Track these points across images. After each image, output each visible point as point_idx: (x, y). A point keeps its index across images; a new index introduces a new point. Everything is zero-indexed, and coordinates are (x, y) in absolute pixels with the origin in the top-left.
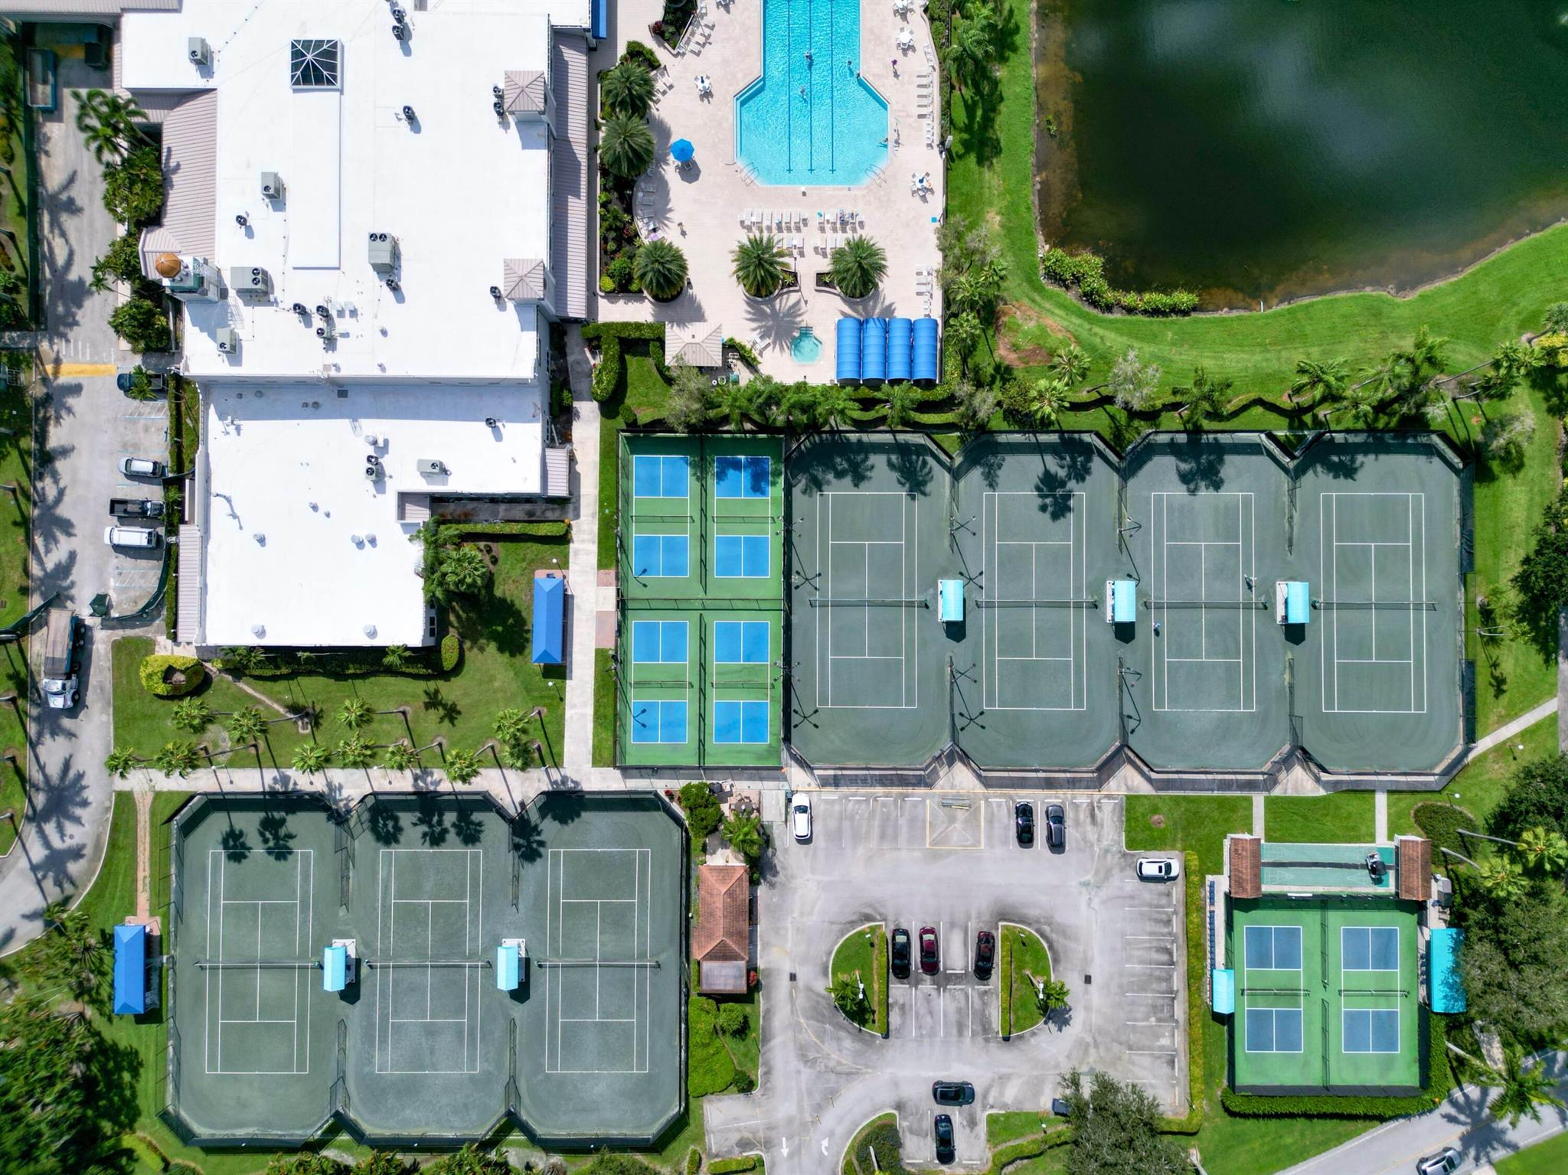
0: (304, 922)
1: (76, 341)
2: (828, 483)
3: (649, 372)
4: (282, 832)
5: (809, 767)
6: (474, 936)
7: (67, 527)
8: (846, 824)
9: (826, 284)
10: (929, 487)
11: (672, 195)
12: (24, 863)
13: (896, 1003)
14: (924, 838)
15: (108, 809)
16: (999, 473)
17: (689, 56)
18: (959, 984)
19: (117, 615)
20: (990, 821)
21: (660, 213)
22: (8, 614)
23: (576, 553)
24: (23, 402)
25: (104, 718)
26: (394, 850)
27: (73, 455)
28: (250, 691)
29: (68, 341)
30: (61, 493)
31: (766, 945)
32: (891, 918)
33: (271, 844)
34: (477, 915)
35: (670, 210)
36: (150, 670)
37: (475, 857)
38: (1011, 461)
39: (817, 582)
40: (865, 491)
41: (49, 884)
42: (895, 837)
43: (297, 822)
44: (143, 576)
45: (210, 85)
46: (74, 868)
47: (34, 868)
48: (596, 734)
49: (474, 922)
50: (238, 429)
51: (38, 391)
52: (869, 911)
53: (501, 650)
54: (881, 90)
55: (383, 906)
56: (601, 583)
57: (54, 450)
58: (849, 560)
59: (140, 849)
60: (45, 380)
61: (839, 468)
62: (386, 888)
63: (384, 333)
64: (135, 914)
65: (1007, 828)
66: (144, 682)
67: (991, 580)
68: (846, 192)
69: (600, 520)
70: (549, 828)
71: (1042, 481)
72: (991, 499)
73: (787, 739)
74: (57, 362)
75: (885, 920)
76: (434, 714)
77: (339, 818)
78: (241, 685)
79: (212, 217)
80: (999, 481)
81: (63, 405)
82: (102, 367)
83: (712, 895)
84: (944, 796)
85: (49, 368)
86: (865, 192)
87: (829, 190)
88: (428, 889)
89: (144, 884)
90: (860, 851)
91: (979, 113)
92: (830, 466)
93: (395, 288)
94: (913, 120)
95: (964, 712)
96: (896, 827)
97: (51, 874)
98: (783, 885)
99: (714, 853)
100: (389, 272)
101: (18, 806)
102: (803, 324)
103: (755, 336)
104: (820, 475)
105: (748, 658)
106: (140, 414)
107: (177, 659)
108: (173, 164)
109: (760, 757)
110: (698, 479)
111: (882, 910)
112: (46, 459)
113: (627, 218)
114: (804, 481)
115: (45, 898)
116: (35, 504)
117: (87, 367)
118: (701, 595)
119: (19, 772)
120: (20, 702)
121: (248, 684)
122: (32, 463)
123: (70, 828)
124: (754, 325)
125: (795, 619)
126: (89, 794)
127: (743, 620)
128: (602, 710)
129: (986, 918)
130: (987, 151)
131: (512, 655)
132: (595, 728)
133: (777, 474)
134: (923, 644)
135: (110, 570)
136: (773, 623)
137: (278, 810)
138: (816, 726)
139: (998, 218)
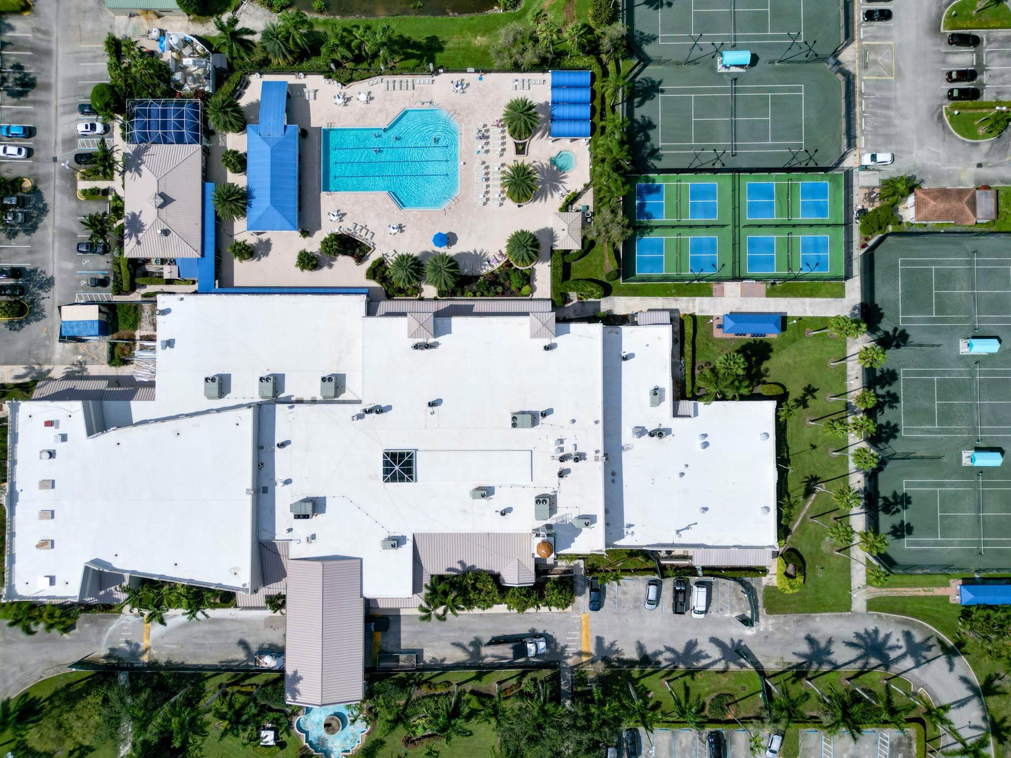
0: (952, 485)
1: (567, 641)
2: (652, 145)
3: (580, 264)
4: (892, 500)
5: (843, 156)
6: (959, 372)
7: (691, 645)
8: (880, 131)
9: (524, 148)
10: (657, 79)
11: (465, 251)
12: (916, 672)
13: (995, 98)
14: (888, 80)
15: (879, 616)
16: (646, 34)
17: (374, 240)
18: (982, 57)
19: (749, 612)
20: (876, 38)
21: (478, 258)
22: (750, 685)
23: (701, 311)
24: (608, 676)
25: (818, 619)
26: (903, 427)
27: (642, 642)
28: (797, 524)
29: (566, 646)
30: (668, 649)
31: (960, 183)
32: (939, 102)
33: (899, 507)
34: (945, 371)
35: (475, 251)
36: (788, 587)
37: (906, 373)
38: (638, 26)
39: (719, 152)
40: (659, 121)
41: (929, 655)
42: (888, 99)
43: (885, 490)
44: (723, 594)
45: (410, 537)
46: (918, 638)
47: (918, 665)
48: (823, 296)
49: (950, 373)
50: (630, 526)
51: (600, 667)
52: (936, 116)
53: (768, 358)
54: (396, 114)
55: (940, 433)
56: (722, 294)
57: (640, 655)
58: (705, 132)
59: (905, 594)
60: (593, 662)
61: (643, 138)
62: (928, 431)
63: (574, 421)
64: (948, 597)
65: (880, 28)
66: (796, 591)
67: (717, 38)
68: (463, 136)
69: (680, 296)
70: (886, 326)
71: (651, 6)
72: (663, 39)
73: (826, 170)
74: (580, 654)
75: (941, 106)
76: (811, 402)
77: (882, 464)
78: (794, 529)
79: (497, 535)
80: (651, 34)
81: (609, 649)
82: (584, 623)
83: (935, 211)
84: (861, 68)
85: (585, 659)
86: (463, 124)
87: (461, 148)
88: (928, 404)
89: (929, 591)
90: (897, 122)
91: (410, 51)
92: (642, 144)
93: (544, 415)
94: (416, 93)
95: (805, 54)
96: (881, 99)
97: (923, 653)
98: (921, 173)
99: (901, 217)
100: (535, 418)
101: (879, 676)
102: (549, 163)
103: (557, 195)
104: (648, 151)
105: (772, 197)
106: (615, 598)
107: (779, 569)
108: (459, 567)
109: (838, 187)
110: (651, 231)
111: (935, 108)
112: (646, 660)
113: (482, 278)
114: (652, 161)
115: (939, 656)
116: (676, 667)
117: (584, 633)
118: (730, 228)
119: (856, 676)
120: (809, 676)
121: (793, 525)
122: (649, 670)
123: (892, 642)
124: (549, 196)
125: (745, 166)
126: (871, 628)
127: (746, 200)
128: (808, 292)
129: (939, 41)
130: (435, 45)
131: (771, 350)
132: (819, 297)
133: (647, 179)
134: (759, 81)
135: (719, 616)
136: (747, 181)
137: (877, 502)
138: (816, 151)
139: (479, 38)
